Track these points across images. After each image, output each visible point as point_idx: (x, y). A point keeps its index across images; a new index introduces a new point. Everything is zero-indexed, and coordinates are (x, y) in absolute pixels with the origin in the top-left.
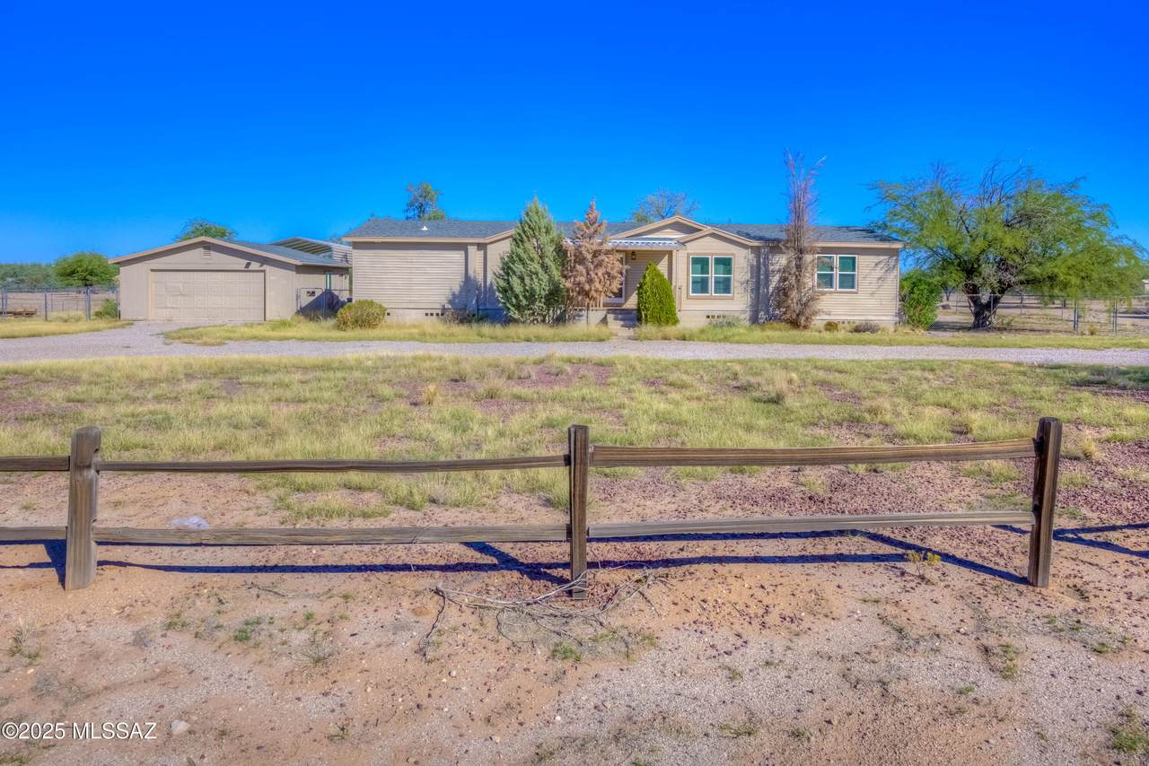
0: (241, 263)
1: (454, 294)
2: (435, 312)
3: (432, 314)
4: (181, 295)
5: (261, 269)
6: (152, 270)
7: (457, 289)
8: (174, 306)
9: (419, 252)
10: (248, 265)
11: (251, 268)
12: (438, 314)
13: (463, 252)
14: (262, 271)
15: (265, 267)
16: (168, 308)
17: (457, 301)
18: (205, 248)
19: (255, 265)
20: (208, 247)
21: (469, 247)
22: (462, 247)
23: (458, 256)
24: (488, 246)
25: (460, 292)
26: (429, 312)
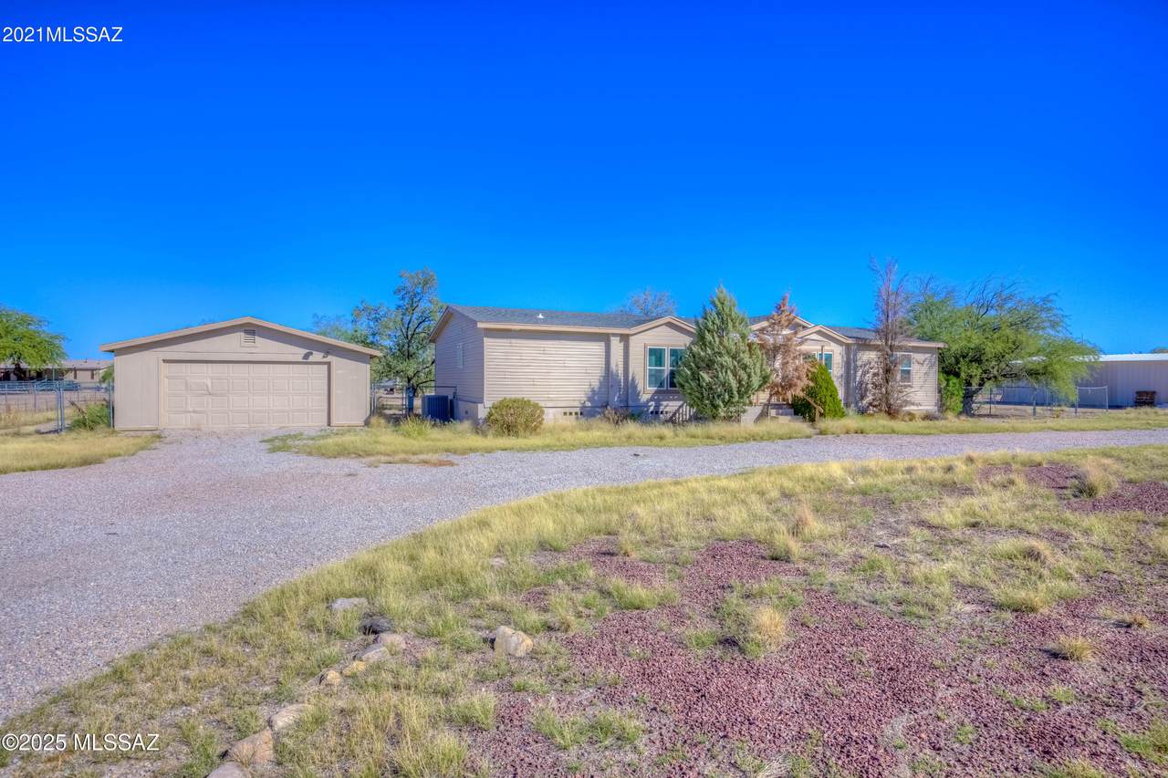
0: (298, 353)
1: (593, 391)
2: (574, 411)
3: (571, 414)
4: (210, 394)
5: (325, 360)
6: (164, 361)
7: (596, 384)
8: (197, 409)
9: (557, 342)
10: (306, 356)
11: (311, 359)
12: (576, 414)
13: (603, 344)
14: (325, 363)
15: (330, 358)
16: (189, 412)
17: (596, 398)
18: (246, 332)
19: (317, 356)
20: (251, 330)
21: (612, 338)
22: (605, 339)
23: (598, 348)
24: (631, 338)
25: (600, 388)
26: (568, 410)
